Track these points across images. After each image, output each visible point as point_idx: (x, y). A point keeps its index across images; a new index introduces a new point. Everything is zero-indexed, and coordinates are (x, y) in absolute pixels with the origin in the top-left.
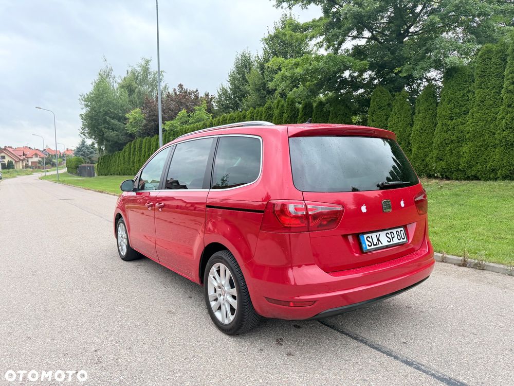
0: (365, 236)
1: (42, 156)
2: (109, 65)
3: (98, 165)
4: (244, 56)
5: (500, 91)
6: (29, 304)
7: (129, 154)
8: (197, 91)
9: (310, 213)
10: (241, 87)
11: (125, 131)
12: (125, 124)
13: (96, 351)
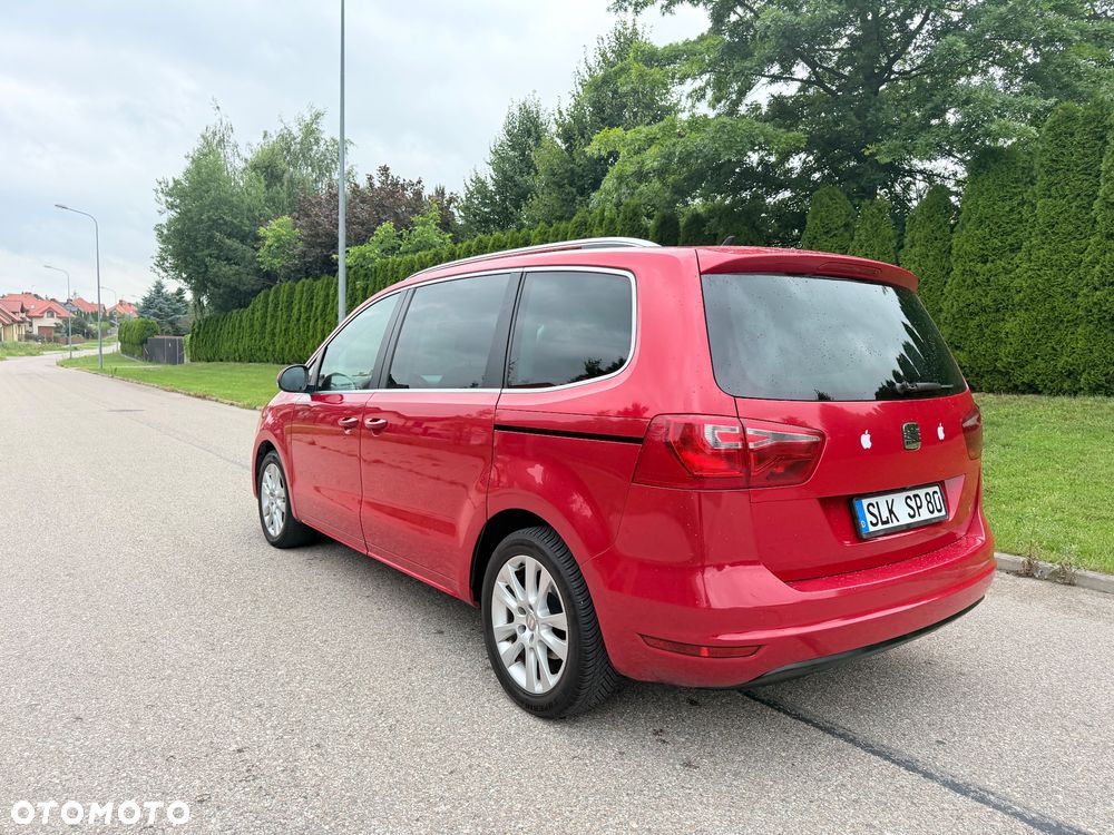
0: (865, 502)
1: (63, 315)
2: (224, 119)
3: (192, 338)
4: (525, 110)
5: (1090, 204)
6: (69, 642)
7: (264, 316)
8: (419, 182)
9: (751, 446)
10: (517, 178)
11: (256, 265)
12: (257, 250)
13: (239, 751)
